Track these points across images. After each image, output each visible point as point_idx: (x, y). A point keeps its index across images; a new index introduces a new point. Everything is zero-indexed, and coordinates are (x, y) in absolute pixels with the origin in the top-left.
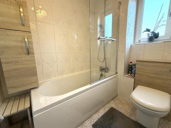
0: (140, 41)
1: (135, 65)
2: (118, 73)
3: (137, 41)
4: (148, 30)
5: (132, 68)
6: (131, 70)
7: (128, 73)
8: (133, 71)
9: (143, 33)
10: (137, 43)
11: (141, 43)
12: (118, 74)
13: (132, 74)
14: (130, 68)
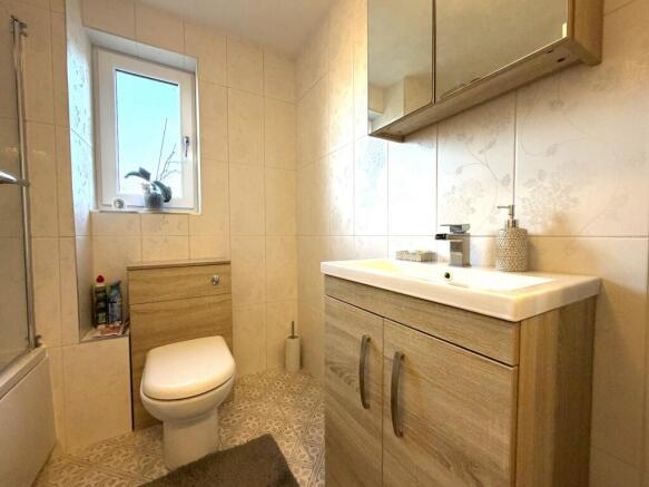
0: (121, 204)
1: (116, 286)
2: (40, 341)
3: (109, 200)
4: (144, 174)
5: (107, 300)
6: (105, 309)
7: (95, 323)
8: (116, 309)
9: (126, 177)
10: (114, 209)
11: (126, 209)
12: (43, 346)
13: (113, 322)
14: (98, 301)
